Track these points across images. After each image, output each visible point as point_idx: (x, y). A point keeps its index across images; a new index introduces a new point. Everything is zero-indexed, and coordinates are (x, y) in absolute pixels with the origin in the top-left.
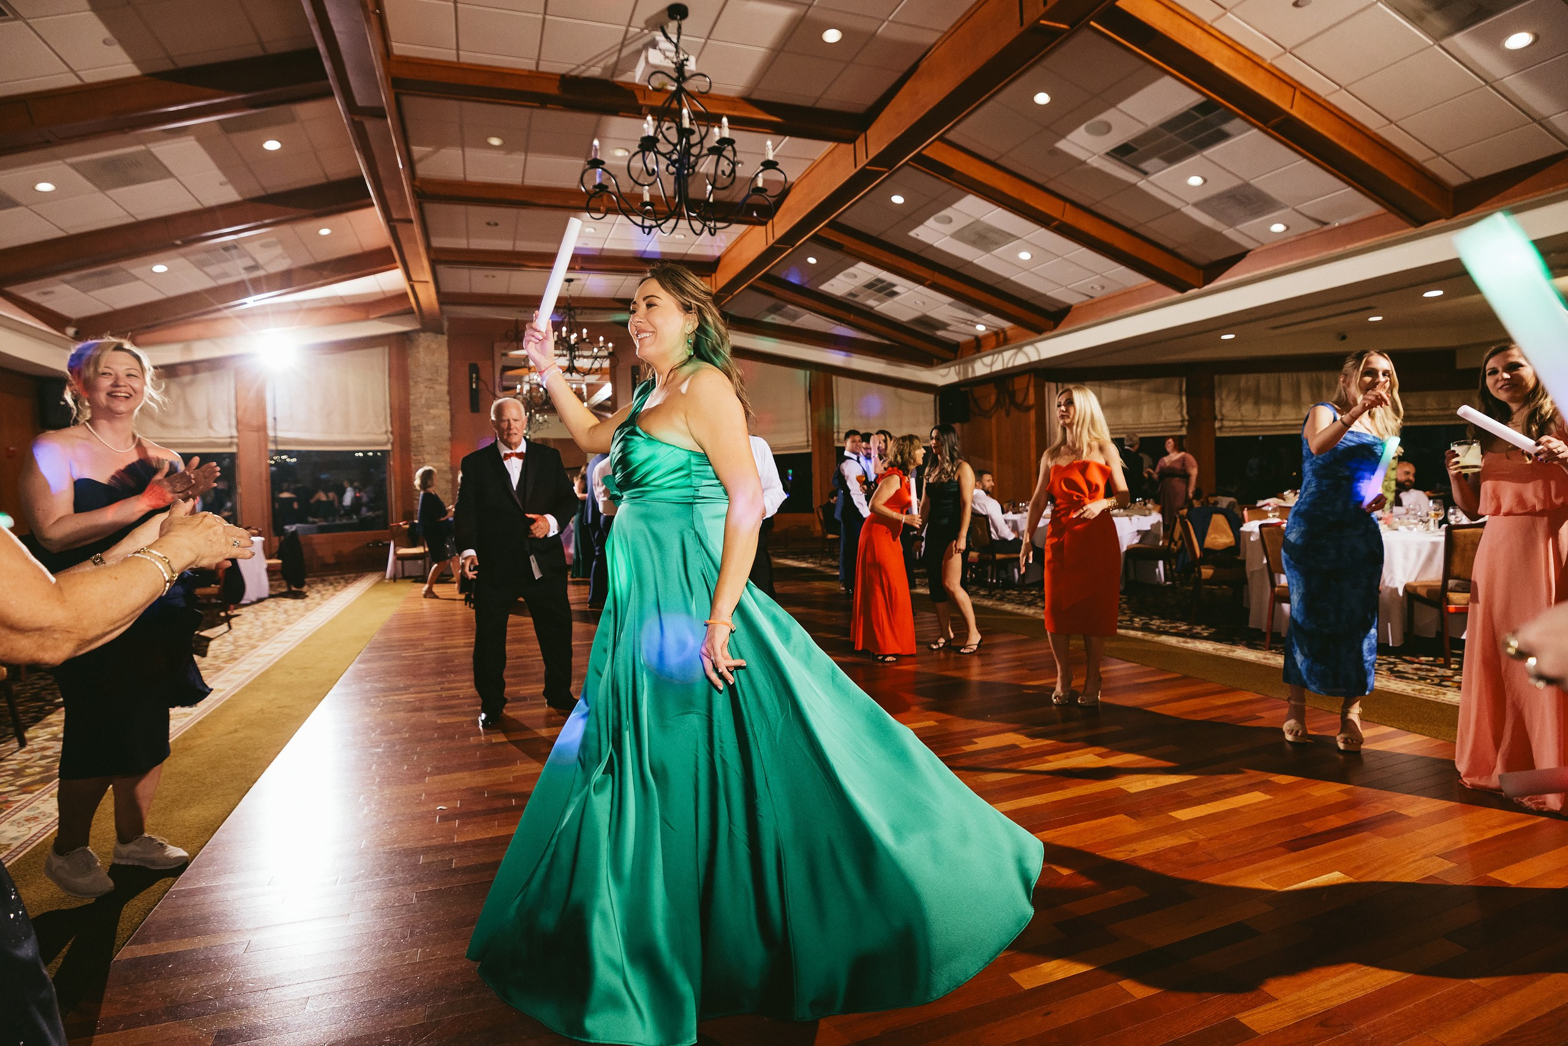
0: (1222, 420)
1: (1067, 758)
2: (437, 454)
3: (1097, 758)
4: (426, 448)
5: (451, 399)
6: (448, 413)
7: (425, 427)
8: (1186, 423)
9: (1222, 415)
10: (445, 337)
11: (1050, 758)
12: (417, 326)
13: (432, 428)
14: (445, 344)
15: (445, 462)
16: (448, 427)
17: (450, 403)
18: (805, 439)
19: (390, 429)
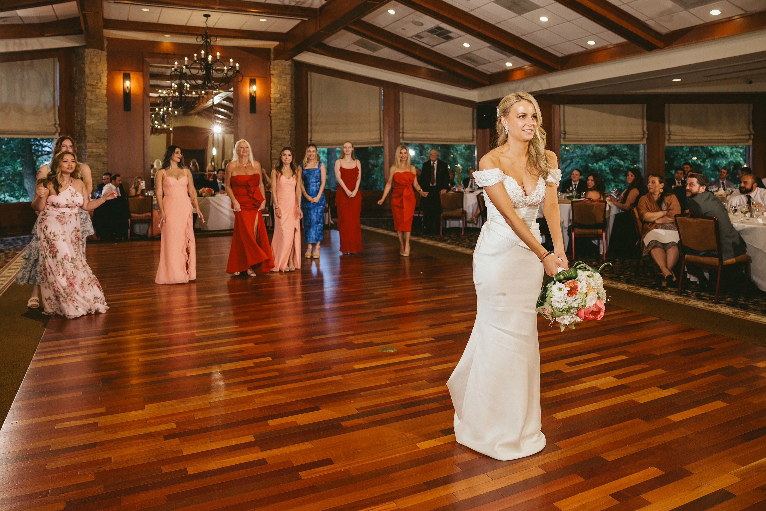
0: (669, 135)
1: (595, 379)
2: (96, 142)
3: (615, 379)
4: (88, 138)
5: (108, 100)
6: (106, 111)
7: (88, 122)
8: (646, 136)
9: (669, 131)
10: (105, 53)
11: (584, 379)
12: (83, 44)
13: (93, 122)
14: (105, 58)
15: (102, 148)
16: (106, 121)
17: (108, 103)
18: (378, 136)
19: (58, 122)
